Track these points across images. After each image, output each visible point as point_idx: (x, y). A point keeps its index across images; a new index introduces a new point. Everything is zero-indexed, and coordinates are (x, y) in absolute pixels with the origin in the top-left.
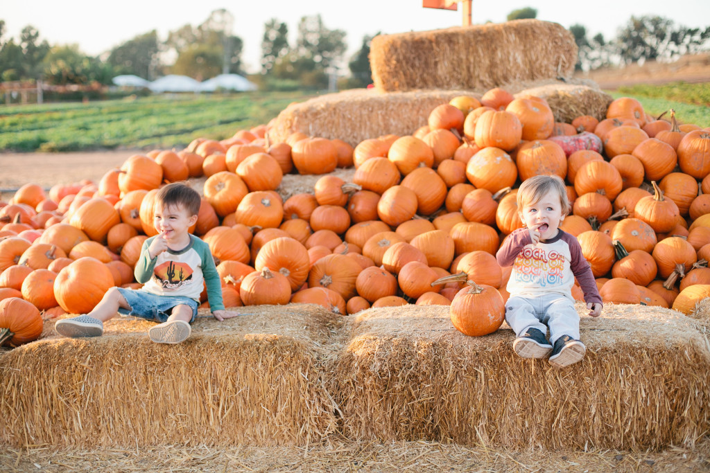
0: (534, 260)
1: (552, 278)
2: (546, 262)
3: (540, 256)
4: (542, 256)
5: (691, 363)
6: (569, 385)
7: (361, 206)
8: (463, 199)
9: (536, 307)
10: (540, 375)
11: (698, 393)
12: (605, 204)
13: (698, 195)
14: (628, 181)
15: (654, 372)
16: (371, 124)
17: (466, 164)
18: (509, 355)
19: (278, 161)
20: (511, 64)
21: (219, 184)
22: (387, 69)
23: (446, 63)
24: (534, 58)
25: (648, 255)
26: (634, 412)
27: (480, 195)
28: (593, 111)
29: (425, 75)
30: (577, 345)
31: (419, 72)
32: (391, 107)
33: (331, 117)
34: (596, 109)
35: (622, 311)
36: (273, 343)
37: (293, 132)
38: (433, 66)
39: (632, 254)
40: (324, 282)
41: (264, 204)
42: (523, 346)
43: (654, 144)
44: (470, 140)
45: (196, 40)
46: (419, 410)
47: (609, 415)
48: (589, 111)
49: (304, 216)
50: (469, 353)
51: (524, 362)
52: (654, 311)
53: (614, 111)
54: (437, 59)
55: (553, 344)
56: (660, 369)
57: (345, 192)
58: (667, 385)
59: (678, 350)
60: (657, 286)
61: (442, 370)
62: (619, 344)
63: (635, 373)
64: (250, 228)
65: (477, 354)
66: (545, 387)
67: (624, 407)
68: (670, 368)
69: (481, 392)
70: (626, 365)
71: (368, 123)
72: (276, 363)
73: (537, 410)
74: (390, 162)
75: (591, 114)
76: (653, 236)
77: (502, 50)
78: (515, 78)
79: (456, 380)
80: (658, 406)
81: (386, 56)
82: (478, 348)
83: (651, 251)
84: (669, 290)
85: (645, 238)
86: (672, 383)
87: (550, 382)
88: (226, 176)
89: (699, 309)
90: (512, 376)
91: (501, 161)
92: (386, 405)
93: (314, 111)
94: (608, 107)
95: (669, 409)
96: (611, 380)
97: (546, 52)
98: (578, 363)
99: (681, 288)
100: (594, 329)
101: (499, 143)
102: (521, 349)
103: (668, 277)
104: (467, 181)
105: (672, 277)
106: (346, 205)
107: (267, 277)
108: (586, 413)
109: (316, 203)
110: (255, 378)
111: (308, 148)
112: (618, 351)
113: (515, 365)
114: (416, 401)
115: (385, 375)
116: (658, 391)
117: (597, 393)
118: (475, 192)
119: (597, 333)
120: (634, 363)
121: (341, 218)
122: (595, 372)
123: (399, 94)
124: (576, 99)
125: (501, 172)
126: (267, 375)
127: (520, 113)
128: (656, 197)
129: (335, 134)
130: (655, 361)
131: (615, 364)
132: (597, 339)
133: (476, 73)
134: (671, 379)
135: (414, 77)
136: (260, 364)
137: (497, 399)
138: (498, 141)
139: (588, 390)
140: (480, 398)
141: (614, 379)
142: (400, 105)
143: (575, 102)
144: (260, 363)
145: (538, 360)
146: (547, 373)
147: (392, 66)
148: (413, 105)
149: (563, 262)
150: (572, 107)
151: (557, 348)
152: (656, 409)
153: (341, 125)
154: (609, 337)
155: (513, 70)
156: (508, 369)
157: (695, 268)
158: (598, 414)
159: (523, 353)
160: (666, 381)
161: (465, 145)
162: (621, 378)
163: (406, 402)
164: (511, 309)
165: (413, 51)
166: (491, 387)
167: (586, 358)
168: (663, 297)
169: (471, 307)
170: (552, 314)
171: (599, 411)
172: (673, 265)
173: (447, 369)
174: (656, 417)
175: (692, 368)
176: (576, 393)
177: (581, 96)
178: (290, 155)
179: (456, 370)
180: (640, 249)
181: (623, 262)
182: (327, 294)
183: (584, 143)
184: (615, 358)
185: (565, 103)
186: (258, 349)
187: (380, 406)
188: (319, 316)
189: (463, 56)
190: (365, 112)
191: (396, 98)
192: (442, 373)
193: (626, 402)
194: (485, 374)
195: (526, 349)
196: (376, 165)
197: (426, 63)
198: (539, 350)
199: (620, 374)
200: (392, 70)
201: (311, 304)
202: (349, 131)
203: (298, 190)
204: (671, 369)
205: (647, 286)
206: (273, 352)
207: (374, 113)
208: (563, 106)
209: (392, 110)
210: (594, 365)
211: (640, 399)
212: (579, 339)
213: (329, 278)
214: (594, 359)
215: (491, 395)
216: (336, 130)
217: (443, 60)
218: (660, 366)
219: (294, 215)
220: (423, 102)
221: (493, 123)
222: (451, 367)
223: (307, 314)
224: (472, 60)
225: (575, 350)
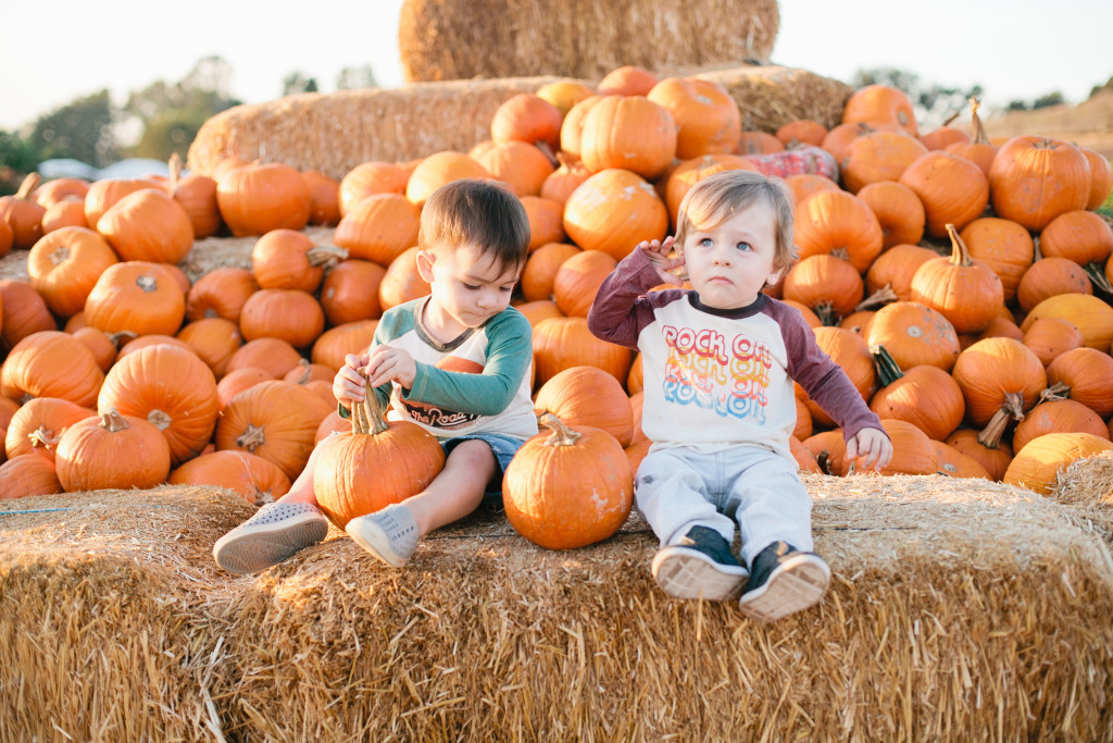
0: (697, 356)
1: (740, 404)
2: (725, 363)
3: (712, 348)
4: (716, 347)
5: (1077, 602)
6: (789, 662)
7: (345, 292)
8: (556, 271)
9: (709, 477)
10: (720, 641)
11: (1095, 677)
12: (849, 278)
13: (1034, 261)
14: (893, 234)
15: (991, 627)
16: (382, 141)
17: (562, 206)
18: (644, 593)
19: (187, 211)
20: (658, 34)
21: (59, 250)
22: (420, 46)
23: (534, 34)
24: (701, 22)
25: (945, 375)
26: (944, 725)
27: (591, 261)
28: (816, 112)
29: (493, 58)
30: (808, 565)
31: (481, 52)
32: (420, 108)
33: (303, 128)
34: (822, 108)
35: (903, 489)
36: (81, 571)
37: (225, 157)
38: (506, 38)
39: (911, 374)
40: (246, 440)
41: (142, 286)
42: (678, 569)
43: (941, 162)
44: (573, 160)
45: (172, 105)
46: (428, 731)
47: (886, 731)
48: (809, 112)
49: (229, 314)
50: (546, 590)
51: (681, 610)
52: (975, 488)
53: (856, 113)
54: (516, 27)
55: (749, 564)
56: (1005, 619)
57: (314, 262)
58: (1022, 656)
59: (1045, 573)
60: (966, 440)
61: (483, 632)
62: (906, 561)
63: (947, 629)
64: (112, 337)
65: (567, 591)
66: (731, 669)
67: (921, 712)
68: (1029, 617)
69: (578, 683)
70: (924, 611)
71: (376, 141)
72: (85, 618)
73: (713, 725)
74: (409, 203)
75: (812, 118)
76: (952, 339)
77: (640, 9)
78: (664, 60)
79: (518, 656)
80: (1001, 707)
81: (418, 22)
82: (568, 577)
83: (950, 368)
84: (991, 448)
85: (936, 342)
86: (1033, 651)
87: (744, 658)
88: (72, 236)
89: (1066, 484)
90: (651, 642)
91: (634, 195)
92: (351, 720)
93: (270, 117)
94: (845, 104)
95: (1027, 715)
96: (889, 648)
97: (724, 12)
98: (809, 610)
99: (1016, 444)
100: (844, 528)
101: (630, 160)
102: (672, 575)
103: (989, 421)
104: (566, 238)
105: (998, 422)
106: (318, 290)
107: (112, 428)
108: (830, 728)
109: (253, 285)
110: (37, 659)
111: (247, 183)
112: (904, 577)
113: (657, 617)
114: (422, 708)
115: (343, 647)
116: (1002, 673)
117: (857, 680)
118: (581, 256)
119: (852, 536)
120: (944, 607)
121: (305, 314)
122: (851, 630)
123: (437, 86)
124: (783, 89)
125: (634, 216)
126: (63, 648)
127: (673, 105)
128: (955, 259)
129: (311, 163)
130: (993, 599)
131: (898, 609)
132: (854, 550)
133: (591, 53)
134: (1032, 643)
135: (472, 61)
136: (46, 624)
137: (615, 700)
138: (627, 156)
139: (834, 672)
140: (574, 698)
141: (896, 646)
142: (438, 103)
143: (782, 94)
144: (47, 622)
145: (715, 604)
146: (737, 634)
147: (430, 41)
148: (465, 103)
149: (768, 366)
150: (776, 106)
151: (758, 573)
152: (996, 715)
153: (323, 145)
154: (880, 545)
155: (662, 47)
156: (642, 625)
157: (1046, 400)
158: (860, 730)
159: (675, 587)
160: (1020, 647)
161: (563, 170)
162: (914, 643)
163: (395, 710)
164: (649, 480)
165: (470, 10)
166: (601, 671)
167: (829, 597)
168: (981, 463)
169: (549, 479)
170: (747, 491)
171: (862, 722)
172: (998, 396)
173: (495, 628)
174: (996, 734)
175: (1080, 616)
176: (806, 681)
177: (793, 84)
178: (213, 199)
179: (517, 632)
180: (927, 363)
181: (894, 390)
182: (247, 464)
183: (801, 164)
184: (897, 594)
185: (762, 97)
186: (43, 587)
187: (335, 720)
188: (218, 513)
189: (565, 20)
190: (369, 119)
191: (430, 92)
192: (483, 639)
193: (925, 700)
194: (586, 641)
195: (686, 575)
196: (379, 207)
197: (495, 35)
198: (715, 579)
199: (911, 634)
200: (429, 48)
201: (207, 487)
202: (339, 156)
203: (223, 264)
204: (1031, 618)
205: (945, 441)
206: (79, 593)
207: (387, 120)
208: (759, 103)
209: (423, 113)
210: (848, 613)
211: (958, 692)
212: (811, 550)
213: (257, 432)
214: (848, 598)
215: (602, 690)
216: (313, 153)
217: (528, 27)
218: (1004, 611)
219: (210, 311)
220: (482, 97)
221: (617, 120)
222: (505, 624)
223: (191, 507)
224: (582, 26)
225: (803, 576)
